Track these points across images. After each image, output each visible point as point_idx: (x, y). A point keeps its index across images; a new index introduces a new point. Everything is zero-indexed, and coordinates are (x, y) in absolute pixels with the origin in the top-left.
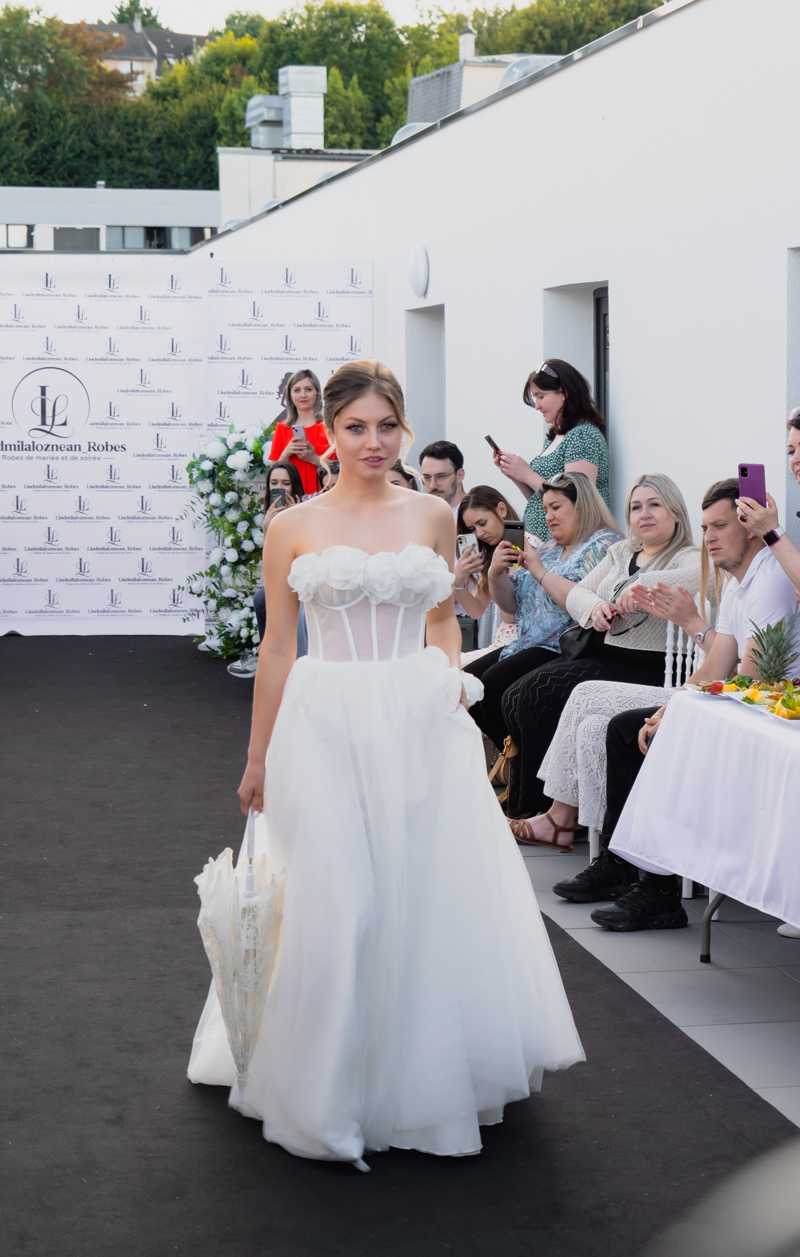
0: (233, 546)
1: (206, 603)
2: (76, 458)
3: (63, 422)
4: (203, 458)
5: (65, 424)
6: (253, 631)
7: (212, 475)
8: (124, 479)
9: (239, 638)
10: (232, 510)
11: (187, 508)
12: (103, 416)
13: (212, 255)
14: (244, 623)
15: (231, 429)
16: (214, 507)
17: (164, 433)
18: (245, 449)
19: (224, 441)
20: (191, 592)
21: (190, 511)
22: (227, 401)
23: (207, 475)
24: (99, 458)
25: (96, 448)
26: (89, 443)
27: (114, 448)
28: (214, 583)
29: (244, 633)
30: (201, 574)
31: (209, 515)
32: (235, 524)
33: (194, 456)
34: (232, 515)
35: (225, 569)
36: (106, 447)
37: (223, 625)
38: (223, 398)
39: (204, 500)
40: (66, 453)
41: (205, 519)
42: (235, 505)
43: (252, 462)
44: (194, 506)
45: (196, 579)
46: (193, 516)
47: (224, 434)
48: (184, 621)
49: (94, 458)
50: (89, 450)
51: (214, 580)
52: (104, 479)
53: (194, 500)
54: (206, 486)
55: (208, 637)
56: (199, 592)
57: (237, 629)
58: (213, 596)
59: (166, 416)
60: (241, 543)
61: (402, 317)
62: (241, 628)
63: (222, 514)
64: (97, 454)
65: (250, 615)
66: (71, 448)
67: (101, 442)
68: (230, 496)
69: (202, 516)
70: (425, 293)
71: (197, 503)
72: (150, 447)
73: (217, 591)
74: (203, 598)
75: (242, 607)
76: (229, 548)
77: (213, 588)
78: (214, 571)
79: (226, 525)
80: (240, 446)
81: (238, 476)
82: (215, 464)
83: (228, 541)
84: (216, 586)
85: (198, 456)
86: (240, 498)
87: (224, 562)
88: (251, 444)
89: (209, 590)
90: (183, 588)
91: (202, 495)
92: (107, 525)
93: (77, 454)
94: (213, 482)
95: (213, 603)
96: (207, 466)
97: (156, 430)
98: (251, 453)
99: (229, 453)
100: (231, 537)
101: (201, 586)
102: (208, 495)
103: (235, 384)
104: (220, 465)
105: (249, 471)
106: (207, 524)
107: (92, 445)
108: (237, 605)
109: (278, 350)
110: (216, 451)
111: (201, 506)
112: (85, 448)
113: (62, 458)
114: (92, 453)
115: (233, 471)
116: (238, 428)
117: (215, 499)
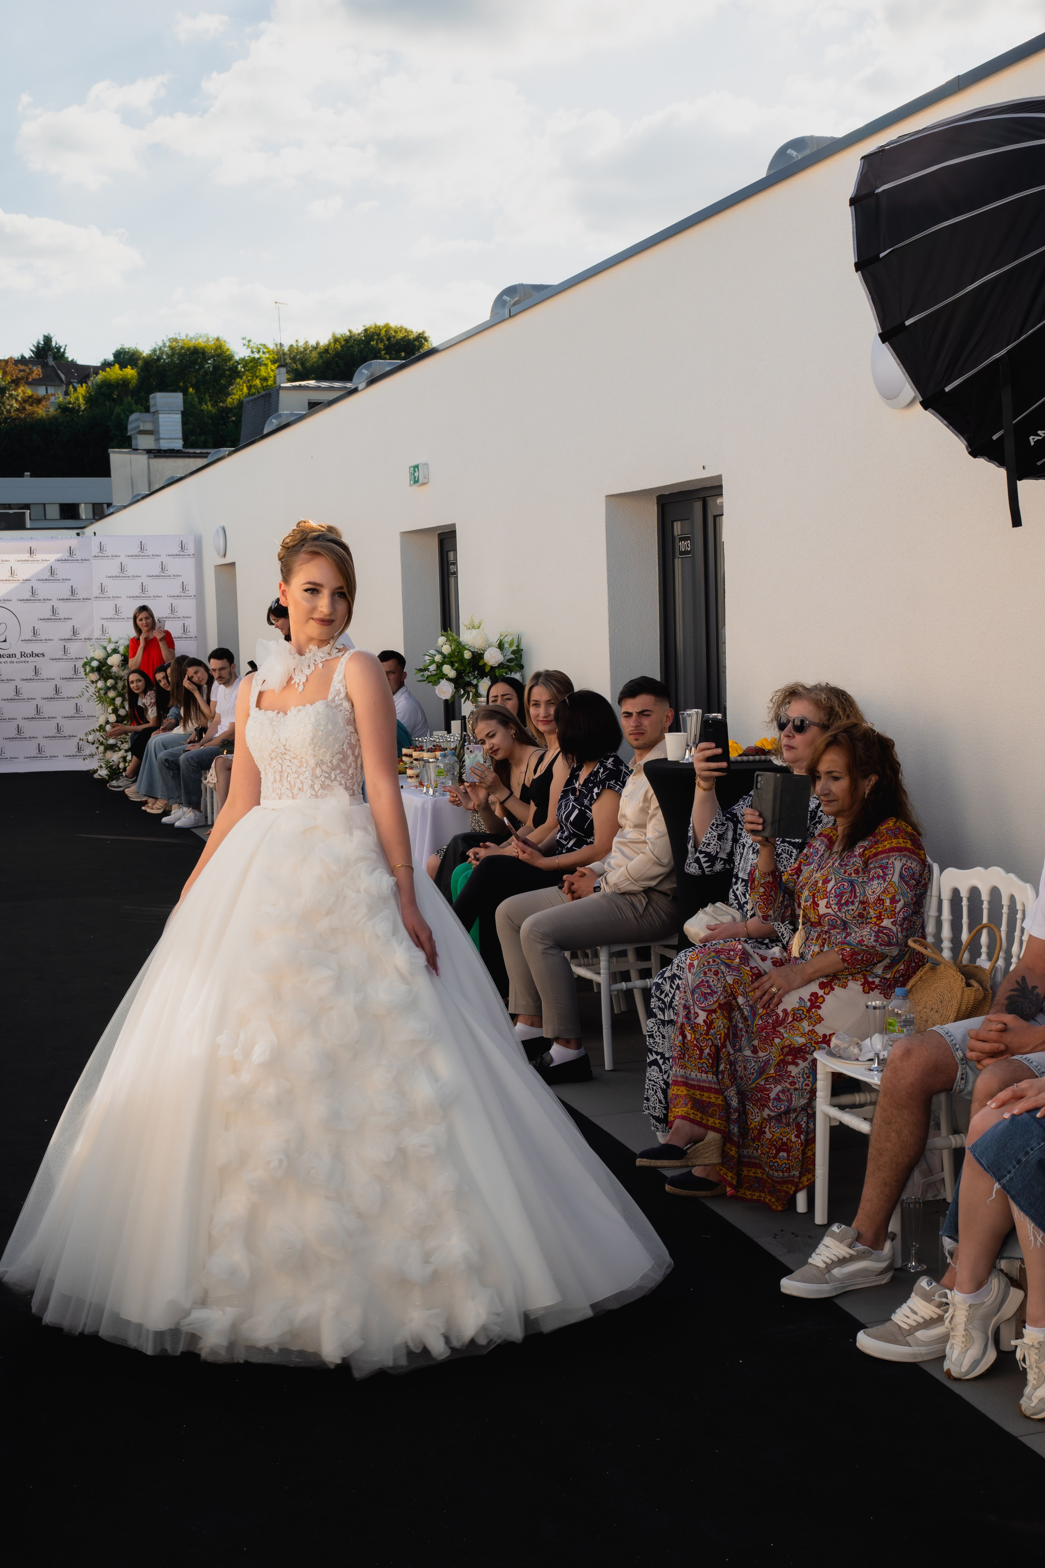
0: (113, 713)
1: (97, 748)
2: (13, 662)
3: (4, 640)
4: (93, 659)
5: (5, 641)
6: (127, 764)
7: (98, 669)
8: (44, 674)
9: (119, 769)
10: (112, 690)
11: (83, 690)
12: (29, 635)
13: (95, 533)
14: (121, 760)
15: (110, 641)
16: (101, 689)
17: (68, 645)
18: (118, 653)
19: (105, 648)
20: (88, 742)
21: (86, 692)
22: (106, 624)
23: (95, 669)
24: (28, 662)
25: (25, 655)
26: (21, 652)
27: (37, 655)
28: (102, 736)
29: (121, 766)
30: (93, 731)
31: (97, 694)
32: (114, 699)
33: (87, 658)
34: (111, 694)
35: (108, 727)
36: (32, 655)
37: (108, 762)
38: (104, 622)
39: (94, 685)
40: (6, 659)
41: (95, 697)
42: (114, 687)
43: (122, 661)
44: (88, 689)
45: (90, 734)
46: (87, 695)
47: (105, 644)
48: (84, 760)
49: (25, 662)
50: (21, 657)
51: (101, 734)
52: (31, 674)
53: (88, 685)
54: (94, 676)
55: (99, 769)
56: (92, 742)
57: (117, 764)
58: (102, 744)
59: (68, 634)
60: (118, 710)
61: (213, 569)
62: (119, 762)
63: (106, 693)
64: (27, 659)
65: (125, 755)
66: (9, 656)
67: (28, 651)
68: (110, 682)
69: (93, 695)
70: (225, 556)
71: (90, 687)
72: (60, 654)
73: (104, 741)
74: (96, 745)
75: (120, 750)
76: (110, 714)
77: (101, 739)
78: (102, 728)
79: (108, 700)
80: (115, 651)
81: (114, 669)
82: (100, 662)
83: (110, 710)
84: (103, 738)
85: (89, 658)
86: (116, 683)
87: (107, 722)
88: (121, 649)
89: (99, 741)
90: (83, 740)
91: (93, 682)
92: (34, 703)
93: (14, 659)
94: (99, 674)
95: (102, 748)
96: (95, 664)
97: (63, 643)
98: (122, 655)
99: (109, 655)
100: (112, 707)
101: (94, 738)
102: (96, 682)
103: (111, 613)
104: (103, 663)
105: (122, 666)
106: (96, 700)
107: (23, 654)
108: (117, 749)
109: (137, 592)
110: (99, 654)
111: (92, 689)
112: (18, 655)
113: (4, 662)
114: (23, 659)
115: (111, 667)
116: (113, 640)
117: (100, 684)
